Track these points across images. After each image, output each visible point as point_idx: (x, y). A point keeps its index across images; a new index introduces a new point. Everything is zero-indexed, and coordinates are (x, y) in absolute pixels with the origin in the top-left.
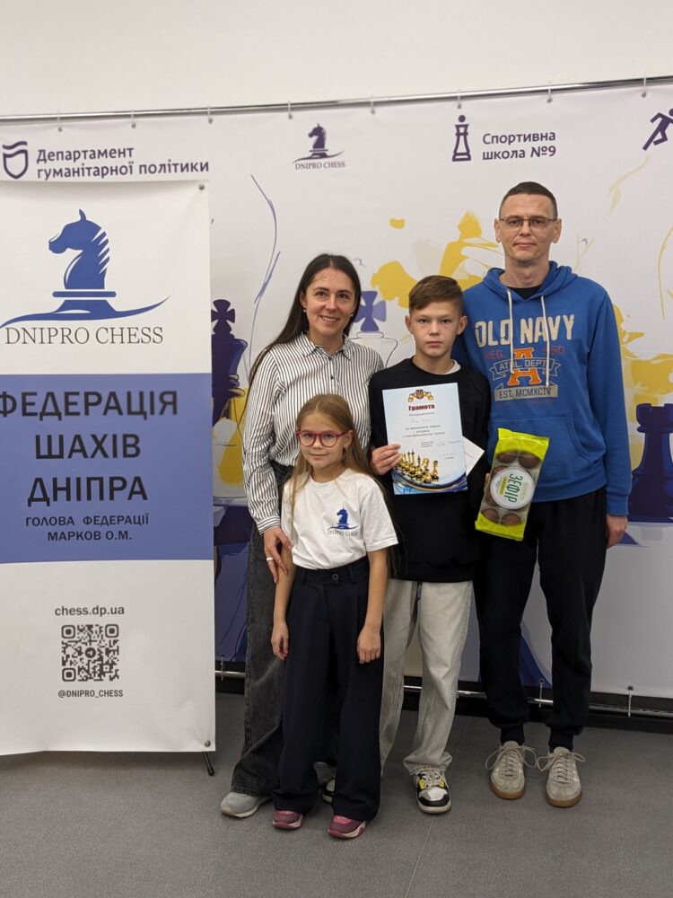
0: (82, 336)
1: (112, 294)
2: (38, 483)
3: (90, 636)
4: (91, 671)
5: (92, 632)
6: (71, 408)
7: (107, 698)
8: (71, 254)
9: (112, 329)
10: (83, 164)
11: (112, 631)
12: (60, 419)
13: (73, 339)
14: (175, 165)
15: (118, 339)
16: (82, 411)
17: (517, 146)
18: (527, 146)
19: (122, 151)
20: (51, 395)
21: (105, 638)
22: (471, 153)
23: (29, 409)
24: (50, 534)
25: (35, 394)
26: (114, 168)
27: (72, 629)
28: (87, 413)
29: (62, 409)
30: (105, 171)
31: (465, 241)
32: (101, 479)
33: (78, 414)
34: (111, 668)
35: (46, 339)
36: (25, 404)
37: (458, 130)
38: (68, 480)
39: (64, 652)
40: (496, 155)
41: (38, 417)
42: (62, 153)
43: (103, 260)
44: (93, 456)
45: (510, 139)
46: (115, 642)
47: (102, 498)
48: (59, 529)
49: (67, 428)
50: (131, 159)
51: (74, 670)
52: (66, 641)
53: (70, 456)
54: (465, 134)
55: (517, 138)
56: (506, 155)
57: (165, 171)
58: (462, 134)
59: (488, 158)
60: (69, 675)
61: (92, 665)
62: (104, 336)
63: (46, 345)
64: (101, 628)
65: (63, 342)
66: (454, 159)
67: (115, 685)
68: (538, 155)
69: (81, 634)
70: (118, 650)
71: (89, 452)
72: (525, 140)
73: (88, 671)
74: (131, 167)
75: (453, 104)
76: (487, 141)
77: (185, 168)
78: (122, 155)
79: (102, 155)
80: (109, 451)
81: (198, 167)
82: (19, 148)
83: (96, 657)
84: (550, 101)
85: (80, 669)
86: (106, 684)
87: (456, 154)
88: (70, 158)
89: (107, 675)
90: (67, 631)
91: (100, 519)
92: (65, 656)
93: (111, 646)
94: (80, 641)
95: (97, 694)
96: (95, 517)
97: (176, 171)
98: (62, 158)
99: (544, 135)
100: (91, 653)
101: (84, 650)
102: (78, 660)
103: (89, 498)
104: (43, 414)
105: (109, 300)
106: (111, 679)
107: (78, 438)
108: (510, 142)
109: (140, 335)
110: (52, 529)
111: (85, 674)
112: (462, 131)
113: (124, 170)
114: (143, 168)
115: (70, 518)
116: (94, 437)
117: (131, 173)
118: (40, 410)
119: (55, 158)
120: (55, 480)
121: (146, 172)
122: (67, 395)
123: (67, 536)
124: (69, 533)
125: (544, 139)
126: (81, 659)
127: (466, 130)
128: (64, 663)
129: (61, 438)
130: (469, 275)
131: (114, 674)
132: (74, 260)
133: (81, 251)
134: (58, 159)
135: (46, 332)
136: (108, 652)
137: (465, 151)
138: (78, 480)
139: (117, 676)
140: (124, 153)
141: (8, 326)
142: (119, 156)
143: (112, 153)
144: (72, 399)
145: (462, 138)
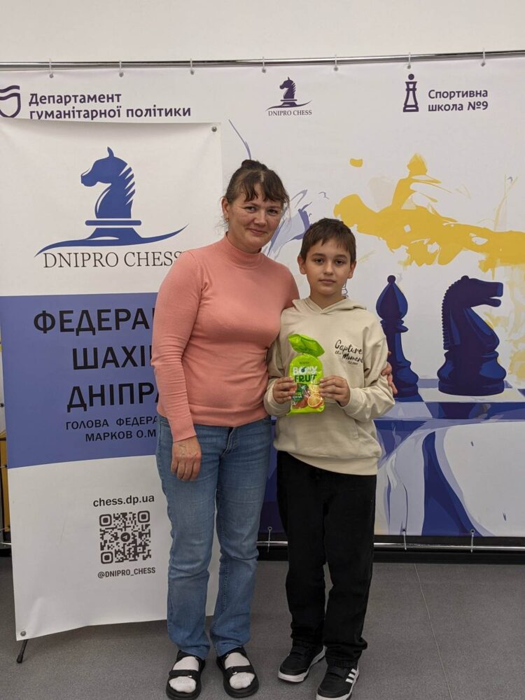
0: (112, 260)
1: (138, 223)
2: (76, 391)
3: (125, 523)
4: (126, 553)
5: (126, 519)
6: (104, 324)
7: (141, 575)
8: (101, 188)
9: (139, 253)
10: (74, 108)
11: (144, 517)
12: (94, 334)
13: (104, 263)
14: (160, 110)
15: (143, 262)
16: (114, 327)
17: (457, 100)
18: (465, 101)
19: (110, 96)
20: (85, 312)
21: (137, 522)
22: (418, 106)
23: (66, 326)
24: (87, 435)
25: (71, 312)
26: (103, 112)
27: (108, 517)
28: (118, 328)
29: (95, 324)
30: (94, 114)
31: (413, 177)
32: (131, 386)
33: (110, 329)
34: (144, 549)
35: (80, 263)
36: (62, 321)
37: (408, 86)
38: (102, 387)
39: (102, 538)
40: (440, 108)
41: (75, 332)
42: (53, 97)
43: (129, 192)
44: (124, 366)
45: (450, 95)
46: (147, 526)
47: (132, 402)
48: (95, 431)
49: (101, 340)
50: (119, 104)
51: (112, 553)
52: (103, 528)
53: (103, 367)
54: (414, 90)
55: (457, 94)
56: (447, 108)
57: (150, 115)
58: (411, 90)
59: (433, 110)
60: (107, 558)
61: (127, 548)
62: (132, 260)
63: (80, 268)
64: (135, 514)
65: (95, 266)
66: (405, 110)
67: (148, 564)
68: (474, 108)
69: (117, 522)
70: (149, 533)
71: (121, 361)
72: (463, 96)
73: (123, 554)
74: (119, 111)
75: (404, 64)
76: (432, 96)
77: (169, 112)
78: (110, 100)
79: (92, 100)
80: (138, 361)
81: (181, 112)
82: (12, 92)
83: (131, 540)
84: (483, 65)
85: (116, 552)
86: (140, 563)
87: (406, 106)
88: (62, 102)
89: (141, 555)
90: (104, 519)
91: (131, 420)
92: (103, 542)
93: (143, 530)
94: (116, 527)
95: (132, 573)
96: (127, 419)
97: (160, 115)
98: (54, 102)
99: (479, 92)
100: (126, 537)
101: (119, 535)
102: (114, 544)
103: (121, 402)
104: (79, 329)
105: (135, 227)
106: (144, 558)
107: (110, 350)
108: (451, 97)
109: (163, 259)
110: (90, 431)
111: (122, 556)
112: (411, 87)
113: (112, 113)
114: (130, 112)
115: (105, 420)
116: (124, 348)
117: (119, 116)
118: (77, 327)
119: (47, 101)
120: (91, 388)
121: (132, 116)
122: (100, 312)
123: (102, 437)
124: (104, 434)
125: (479, 95)
126: (117, 544)
127: (414, 86)
128: (102, 548)
129: (95, 350)
130: (417, 206)
131: (147, 554)
132: (104, 193)
133: (110, 184)
134: (49, 102)
135: (79, 257)
136: (141, 535)
137: (414, 104)
138: (111, 386)
139: (149, 555)
140: (112, 98)
141: (45, 252)
142: (108, 101)
143: (101, 98)
144: (104, 315)
145: (411, 92)
